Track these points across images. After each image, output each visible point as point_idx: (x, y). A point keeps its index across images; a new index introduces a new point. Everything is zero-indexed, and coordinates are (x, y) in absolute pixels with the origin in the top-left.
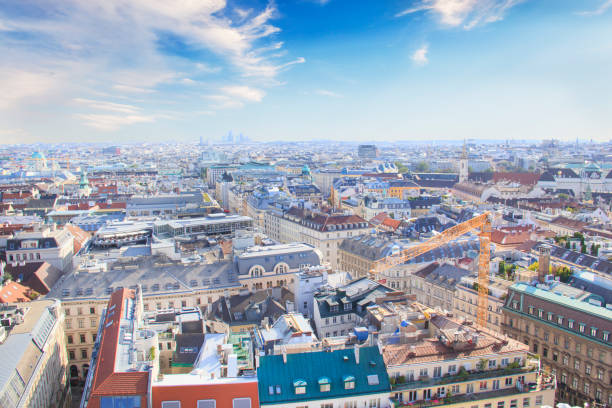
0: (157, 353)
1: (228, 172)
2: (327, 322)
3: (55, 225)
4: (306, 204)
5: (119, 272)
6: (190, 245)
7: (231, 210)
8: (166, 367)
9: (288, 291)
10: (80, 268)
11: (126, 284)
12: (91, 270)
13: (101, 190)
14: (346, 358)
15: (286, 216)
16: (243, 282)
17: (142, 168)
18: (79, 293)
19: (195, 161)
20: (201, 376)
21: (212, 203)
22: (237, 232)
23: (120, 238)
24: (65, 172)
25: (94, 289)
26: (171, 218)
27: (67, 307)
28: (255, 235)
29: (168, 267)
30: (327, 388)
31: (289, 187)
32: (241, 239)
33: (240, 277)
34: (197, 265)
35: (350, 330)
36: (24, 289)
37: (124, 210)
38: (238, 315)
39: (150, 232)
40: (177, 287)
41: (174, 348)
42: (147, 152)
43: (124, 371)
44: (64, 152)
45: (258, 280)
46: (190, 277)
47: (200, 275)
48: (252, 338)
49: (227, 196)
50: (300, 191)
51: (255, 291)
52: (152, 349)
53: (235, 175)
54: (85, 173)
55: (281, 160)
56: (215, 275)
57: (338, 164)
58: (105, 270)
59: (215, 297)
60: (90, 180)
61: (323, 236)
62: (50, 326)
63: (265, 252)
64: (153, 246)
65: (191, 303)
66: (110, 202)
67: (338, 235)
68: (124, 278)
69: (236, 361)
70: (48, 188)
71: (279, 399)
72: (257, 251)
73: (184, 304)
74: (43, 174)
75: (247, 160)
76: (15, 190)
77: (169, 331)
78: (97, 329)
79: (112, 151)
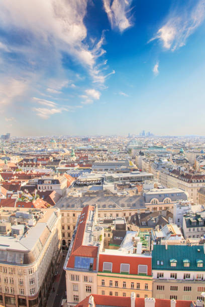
0: (103, 238)
1: (142, 151)
2: (190, 230)
3: (59, 173)
4: (181, 168)
5: (87, 198)
6: (122, 187)
7: (143, 170)
8: (107, 245)
9: (170, 213)
10: (70, 194)
11: (90, 203)
12: (75, 196)
13: (80, 158)
14: (199, 250)
15: (171, 174)
16: (147, 207)
17: (100, 148)
18: (68, 206)
19: (126, 145)
20: (124, 251)
21: (133, 166)
22: (145, 181)
23: (88, 181)
24: (65, 149)
25: (75, 205)
26: (113, 173)
27: (63, 212)
28: (155, 183)
29: (111, 196)
30: (188, 265)
31: (173, 159)
32: (147, 185)
33: (146, 204)
34: (125, 196)
35: (202, 236)
36: (45, 202)
37: (91, 168)
38: (144, 223)
39: (103, 179)
40: (114, 206)
41: (111, 237)
42: (103, 140)
43: (87, 245)
44: (64, 140)
45: (155, 206)
46: (121, 202)
47: (126, 201)
48: (150, 235)
49: (141, 163)
50: (178, 161)
51: (153, 211)
52: (101, 236)
53: (146, 152)
54: (74, 150)
55: (168, 145)
56: (134, 202)
57: (199, 148)
58: (81, 196)
59: (133, 213)
60: (76, 153)
61: (189, 185)
62: (54, 221)
63: (159, 192)
64: (104, 186)
65: (121, 215)
66: (84, 164)
67: (198, 185)
68: (90, 200)
69: (141, 245)
70: (57, 157)
71: (162, 267)
72: (155, 191)
73: (117, 215)
74: (55, 150)
75: (152, 145)
76: (43, 157)
77: (109, 228)
78: (75, 224)
79: (86, 140)
